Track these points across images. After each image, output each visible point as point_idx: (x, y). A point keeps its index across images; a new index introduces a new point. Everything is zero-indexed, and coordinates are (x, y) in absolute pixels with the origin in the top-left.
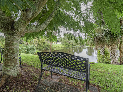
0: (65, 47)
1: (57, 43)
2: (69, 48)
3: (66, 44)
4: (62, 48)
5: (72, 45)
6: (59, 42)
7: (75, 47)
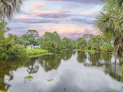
0: (46, 53)
1: (36, 47)
2: (53, 54)
3: (48, 48)
4: (42, 53)
5: (57, 48)
6: (38, 45)
7: (62, 51)
